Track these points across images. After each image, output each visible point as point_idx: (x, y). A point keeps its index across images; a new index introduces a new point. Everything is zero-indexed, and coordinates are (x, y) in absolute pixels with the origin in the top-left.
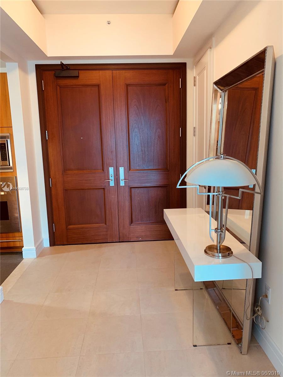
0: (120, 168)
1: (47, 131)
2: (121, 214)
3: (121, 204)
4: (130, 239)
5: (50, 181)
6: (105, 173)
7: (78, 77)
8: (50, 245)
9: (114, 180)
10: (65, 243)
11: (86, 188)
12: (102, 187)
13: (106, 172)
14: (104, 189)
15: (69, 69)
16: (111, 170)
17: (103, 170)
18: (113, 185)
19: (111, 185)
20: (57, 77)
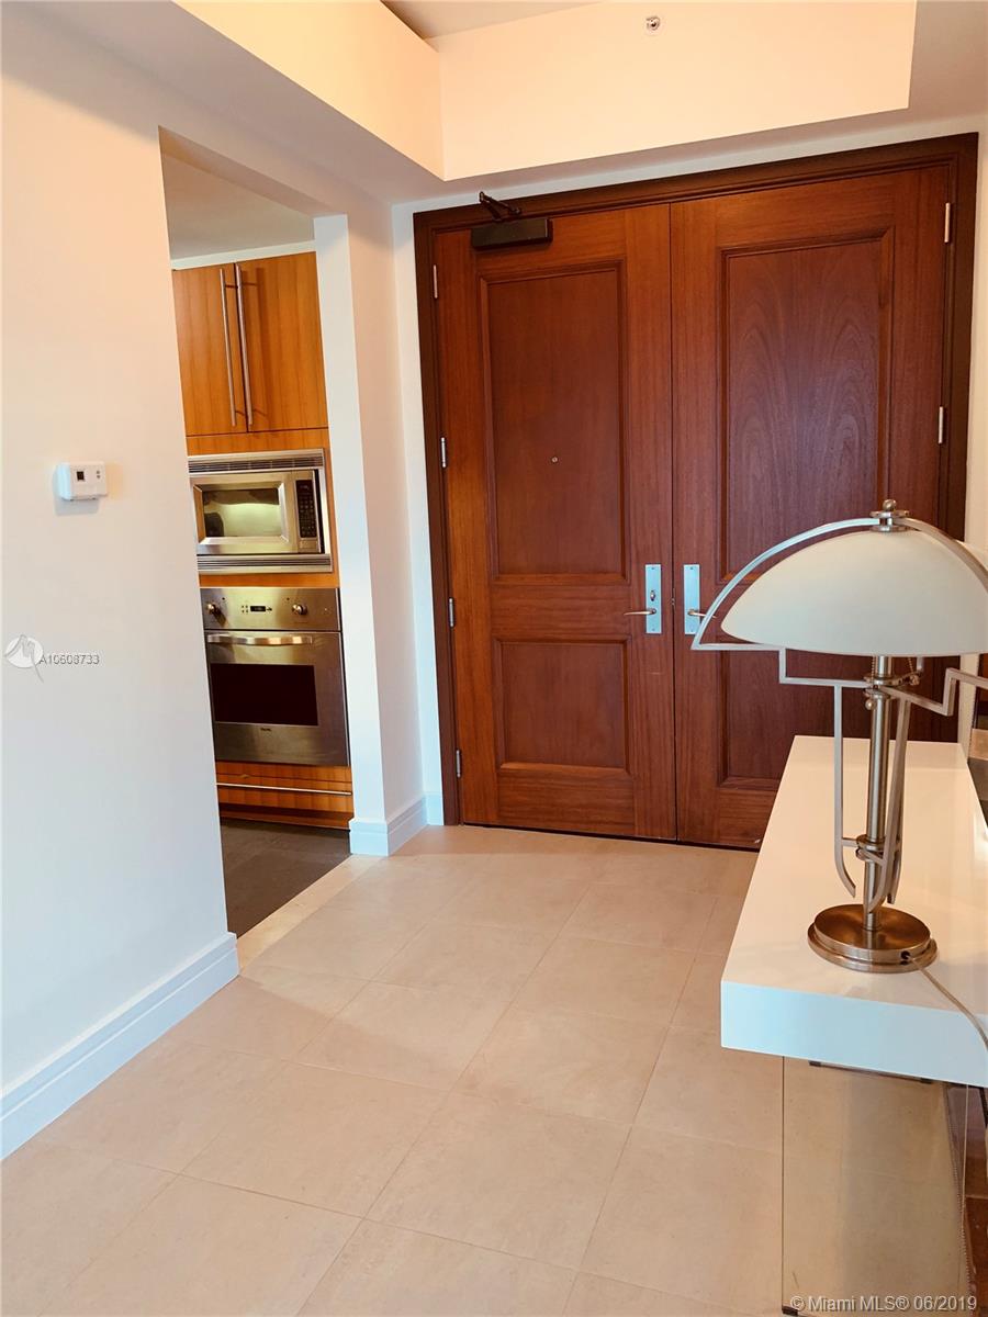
0: (686, 566)
1: (443, 440)
2: (685, 741)
3: (685, 702)
4: (715, 836)
5: (451, 605)
6: (630, 585)
7: (549, 240)
8: (446, 822)
9: (663, 613)
10: (493, 819)
11: (563, 637)
12: (619, 637)
13: (635, 582)
14: (624, 642)
15: (518, 217)
16: (653, 575)
17: (624, 575)
18: (659, 631)
19: (649, 631)
20: (478, 248)
